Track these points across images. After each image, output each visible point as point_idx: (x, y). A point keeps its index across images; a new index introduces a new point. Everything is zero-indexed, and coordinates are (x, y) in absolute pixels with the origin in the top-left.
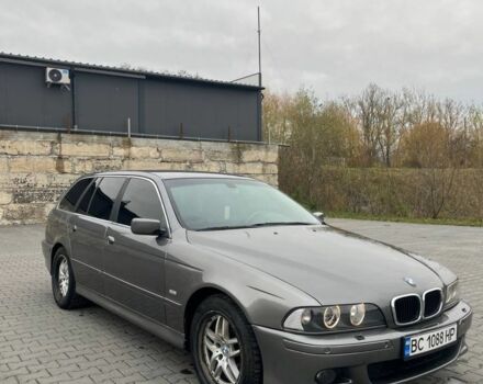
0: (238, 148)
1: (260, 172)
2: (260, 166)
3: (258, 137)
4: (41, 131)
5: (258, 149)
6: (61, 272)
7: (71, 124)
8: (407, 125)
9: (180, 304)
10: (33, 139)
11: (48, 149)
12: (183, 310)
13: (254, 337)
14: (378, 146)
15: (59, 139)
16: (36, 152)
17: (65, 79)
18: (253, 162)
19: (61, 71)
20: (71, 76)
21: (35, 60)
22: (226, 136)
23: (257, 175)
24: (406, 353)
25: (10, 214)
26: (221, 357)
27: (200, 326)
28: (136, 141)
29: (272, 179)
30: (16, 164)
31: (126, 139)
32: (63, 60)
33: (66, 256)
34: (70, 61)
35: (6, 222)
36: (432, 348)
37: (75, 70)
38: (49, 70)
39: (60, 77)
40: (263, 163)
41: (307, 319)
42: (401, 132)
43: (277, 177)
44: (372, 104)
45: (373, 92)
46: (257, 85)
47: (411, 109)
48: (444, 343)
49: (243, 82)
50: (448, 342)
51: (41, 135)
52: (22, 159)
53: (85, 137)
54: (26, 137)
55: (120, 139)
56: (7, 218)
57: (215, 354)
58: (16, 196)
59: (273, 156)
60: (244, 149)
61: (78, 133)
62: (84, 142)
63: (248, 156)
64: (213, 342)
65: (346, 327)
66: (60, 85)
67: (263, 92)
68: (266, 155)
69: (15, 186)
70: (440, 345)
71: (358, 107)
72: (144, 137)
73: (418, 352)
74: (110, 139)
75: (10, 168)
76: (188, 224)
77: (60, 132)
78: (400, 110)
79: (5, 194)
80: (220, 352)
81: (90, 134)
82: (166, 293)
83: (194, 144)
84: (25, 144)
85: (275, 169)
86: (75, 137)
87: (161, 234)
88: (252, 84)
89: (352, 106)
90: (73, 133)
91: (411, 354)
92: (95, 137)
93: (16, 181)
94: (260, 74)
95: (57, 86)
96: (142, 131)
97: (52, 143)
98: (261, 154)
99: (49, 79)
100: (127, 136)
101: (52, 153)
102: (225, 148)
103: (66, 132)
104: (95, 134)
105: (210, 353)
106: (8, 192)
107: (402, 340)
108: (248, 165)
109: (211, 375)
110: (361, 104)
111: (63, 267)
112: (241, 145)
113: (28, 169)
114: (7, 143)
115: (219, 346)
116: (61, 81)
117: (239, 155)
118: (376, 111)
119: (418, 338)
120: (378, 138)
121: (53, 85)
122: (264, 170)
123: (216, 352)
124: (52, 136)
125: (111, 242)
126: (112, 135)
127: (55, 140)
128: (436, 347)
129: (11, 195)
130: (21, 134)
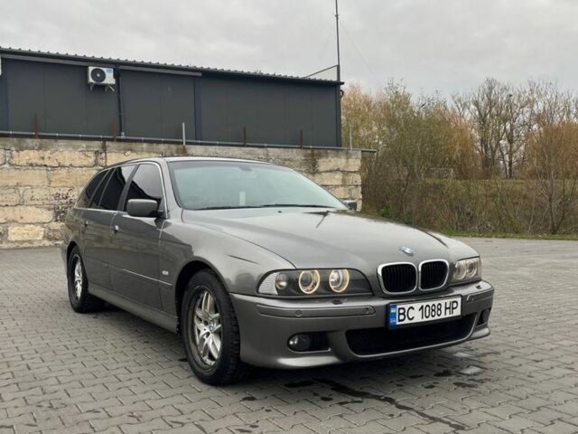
0: (313, 155)
1: (339, 183)
2: (339, 176)
3: (336, 142)
4: (83, 139)
5: (337, 156)
6: (76, 274)
7: (118, 131)
8: (535, 127)
9: (172, 284)
10: (75, 148)
11: (92, 160)
12: (174, 289)
13: (233, 307)
14: (498, 154)
15: (104, 148)
16: (77, 163)
17: (110, 79)
18: (330, 171)
19: (105, 70)
20: (116, 76)
21: (75, 59)
22: (298, 141)
23: (336, 186)
24: (392, 321)
25: (51, 234)
26: (208, 334)
27: (189, 305)
28: (193, 149)
29: (354, 191)
30: (57, 177)
31: (180, 147)
32: (106, 57)
33: (79, 254)
34: (114, 58)
35: (47, 243)
36: (425, 319)
37: (121, 68)
38: (91, 69)
39: (103, 76)
40: (343, 172)
41: (284, 284)
42: (527, 136)
43: (360, 189)
44: (491, 103)
45: (491, 88)
46: (335, 79)
47: (539, 107)
48: (443, 316)
49: (318, 77)
50: (448, 315)
51: (84, 144)
52: (63, 172)
53: (134, 145)
54: (68, 146)
55: (174, 147)
56: (49, 238)
57: (203, 332)
58: (57, 213)
59: (355, 163)
60: (320, 156)
61: (125, 141)
62: (131, 150)
63: (324, 164)
64: (200, 320)
65: (326, 292)
66: (104, 86)
67: (342, 87)
68: (347, 162)
69: (56, 202)
70: (436, 317)
71: (473, 107)
72: (201, 144)
73: (407, 321)
74: (162, 147)
75: (50, 182)
76: (186, 204)
77: (104, 140)
78: (526, 109)
79: (45, 212)
80: (208, 330)
81: (140, 141)
82: (160, 276)
83: (259, 151)
84: (66, 153)
85: (358, 179)
86: (122, 145)
87: (159, 215)
88: (329, 79)
89: (465, 106)
90: (119, 140)
91: (398, 323)
92: (145, 145)
93: (57, 196)
94: (338, 67)
95: (101, 88)
96: (199, 137)
97: (96, 152)
98: (340, 162)
99: (91, 80)
100: (182, 143)
101: (96, 164)
102: (296, 155)
103: (112, 140)
104: (145, 141)
105: (199, 331)
106: (49, 209)
107: (387, 307)
108: (325, 175)
109: (199, 354)
110: (476, 104)
111: (78, 267)
112: (316, 152)
113: (70, 183)
114: (47, 154)
115: (206, 323)
116: (105, 82)
117: (314, 164)
118: (494, 112)
119: (406, 306)
120: (498, 144)
121: (96, 87)
122: (344, 181)
123: (204, 329)
124: (96, 145)
125: (116, 231)
126: (165, 142)
127: (101, 150)
128: (431, 318)
129: (52, 212)
130: (61, 143)
